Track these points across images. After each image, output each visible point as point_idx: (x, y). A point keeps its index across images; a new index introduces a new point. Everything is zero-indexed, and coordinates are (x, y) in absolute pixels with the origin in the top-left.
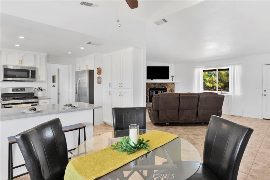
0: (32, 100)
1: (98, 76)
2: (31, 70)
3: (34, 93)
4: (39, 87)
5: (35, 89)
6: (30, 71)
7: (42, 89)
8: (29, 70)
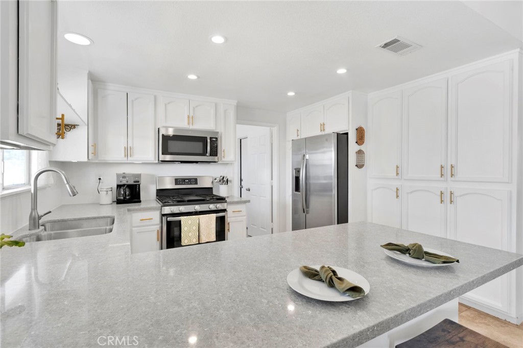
0: (216, 204)
1: (357, 148)
2: (211, 138)
3: (212, 188)
4: (223, 175)
5: (215, 179)
6: (209, 141)
7: (227, 180)
8: (207, 138)
